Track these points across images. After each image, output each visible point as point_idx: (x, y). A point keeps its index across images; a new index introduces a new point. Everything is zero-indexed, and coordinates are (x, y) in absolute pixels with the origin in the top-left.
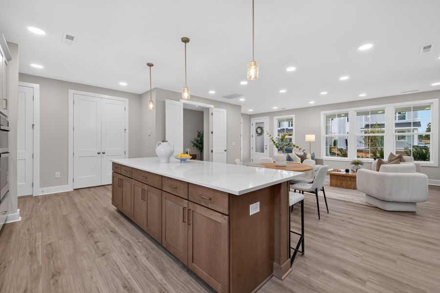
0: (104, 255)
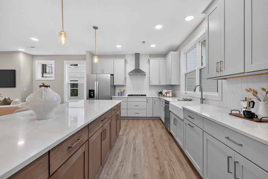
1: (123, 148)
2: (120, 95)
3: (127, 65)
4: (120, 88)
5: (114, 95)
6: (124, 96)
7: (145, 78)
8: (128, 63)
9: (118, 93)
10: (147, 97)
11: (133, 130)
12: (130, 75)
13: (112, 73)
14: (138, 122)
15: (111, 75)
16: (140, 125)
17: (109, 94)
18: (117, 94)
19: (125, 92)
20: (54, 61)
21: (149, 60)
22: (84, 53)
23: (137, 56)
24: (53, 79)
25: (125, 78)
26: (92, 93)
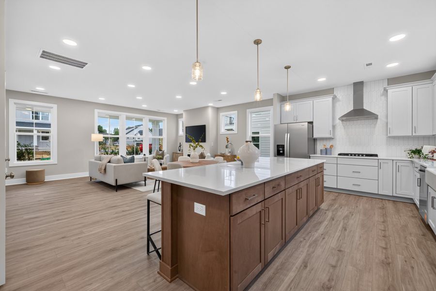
0: (340, 251)
1: (326, 223)
2: (325, 153)
3: (338, 105)
4: (325, 142)
5: (315, 153)
6: (331, 154)
7: (375, 124)
8: (339, 101)
9: (321, 150)
10: (379, 158)
11: (347, 207)
12: (342, 121)
13: (311, 120)
14: (358, 200)
15: (309, 123)
16: (361, 205)
17: (306, 151)
18: (318, 151)
19: (333, 148)
20: (236, 112)
21: (386, 91)
22: (271, 97)
23: (358, 87)
24: (236, 132)
25: (334, 127)
26: (281, 149)
